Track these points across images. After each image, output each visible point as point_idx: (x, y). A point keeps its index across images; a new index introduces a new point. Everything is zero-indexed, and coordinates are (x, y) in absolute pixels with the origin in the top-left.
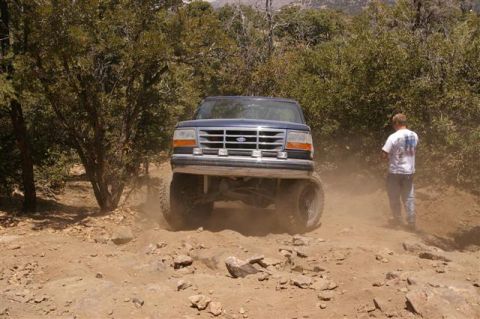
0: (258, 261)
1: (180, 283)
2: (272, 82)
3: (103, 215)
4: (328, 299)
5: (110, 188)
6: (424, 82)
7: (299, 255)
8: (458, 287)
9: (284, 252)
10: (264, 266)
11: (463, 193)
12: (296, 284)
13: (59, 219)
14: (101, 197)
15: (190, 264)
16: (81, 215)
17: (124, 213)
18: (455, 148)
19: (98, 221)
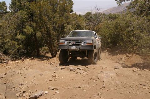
0: (79, 69)
1: (54, 72)
2: (99, 30)
3: (52, 58)
5: (54, 52)
6: (129, 29)
8: (111, 74)
11: (137, 55)
12: (80, 73)
13: (43, 59)
14: (52, 54)
15: (64, 69)
16: (48, 58)
17: (57, 58)
18: (136, 45)
19: (51, 60)
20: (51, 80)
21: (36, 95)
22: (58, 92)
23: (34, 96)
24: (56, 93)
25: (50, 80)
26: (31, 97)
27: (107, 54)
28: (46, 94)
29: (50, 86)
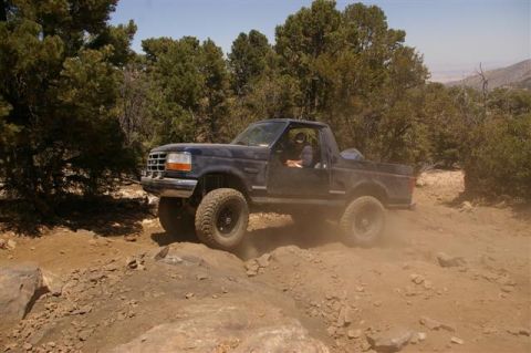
1: (405, 265)
4: (508, 292)
7: (490, 258)
9: (480, 256)
10: (465, 262)
12: (486, 278)
20: (413, 295)
21: (394, 341)
22: (460, 342)
23: (387, 344)
24: (453, 342)
25: (410, 292)
26: (377, 344)
27: (508, 212)
28: (420, 340)
29: (423, 317)
